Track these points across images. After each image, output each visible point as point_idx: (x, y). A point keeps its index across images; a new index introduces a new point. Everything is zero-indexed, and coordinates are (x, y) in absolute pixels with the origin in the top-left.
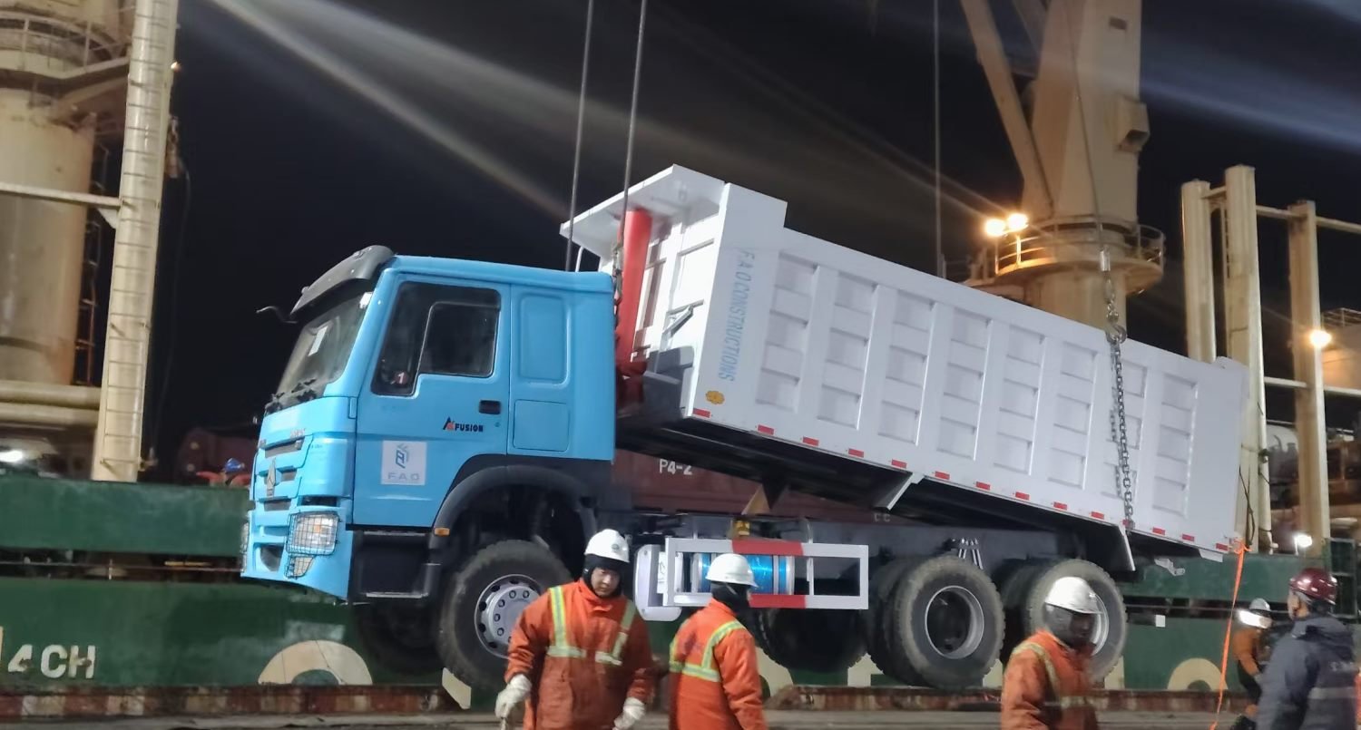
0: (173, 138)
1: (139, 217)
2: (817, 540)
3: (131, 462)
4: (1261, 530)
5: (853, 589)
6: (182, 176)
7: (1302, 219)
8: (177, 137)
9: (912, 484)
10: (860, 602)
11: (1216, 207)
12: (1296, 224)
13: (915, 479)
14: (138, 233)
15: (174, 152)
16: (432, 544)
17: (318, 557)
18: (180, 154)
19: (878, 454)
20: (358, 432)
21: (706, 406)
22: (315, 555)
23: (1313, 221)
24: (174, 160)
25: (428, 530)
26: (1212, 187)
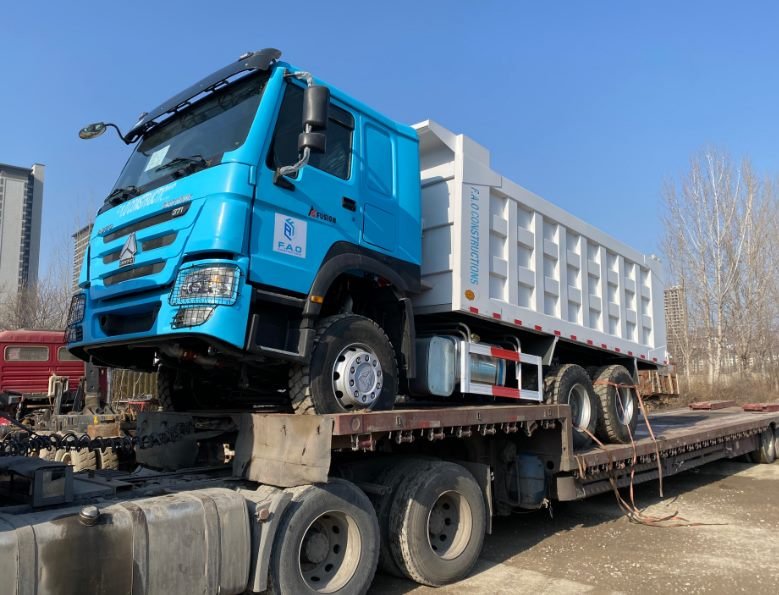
10: (539, 395)
16: (307, 309)
17: (219, 307)
20: (256, 197)
22: (217, 305)
25: (304, 296)
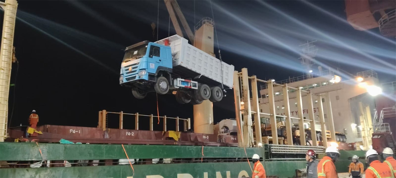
0: (14, 52)
1: (5, 72)
2: (192, 80)
3: (3, 137)
4: (252, 142)
5: (196, 87)
6: (16, 62)
7: (254, 79)
8: (15, 52)
9: (201, 76)
10: (197, 88)
11: (239, 76)
12: (253, 80)
13: (201, 75)
14: (5, 76)
15: (14, 56)
16: (155, 76)
17: (144, 76)
18: (16, 56)
19: (198, 72)
20: (148, 62)
21: (181, 63)
23: (256, 79)
24: (14, 58)
25: (155, 74)
26: (239, 72)
